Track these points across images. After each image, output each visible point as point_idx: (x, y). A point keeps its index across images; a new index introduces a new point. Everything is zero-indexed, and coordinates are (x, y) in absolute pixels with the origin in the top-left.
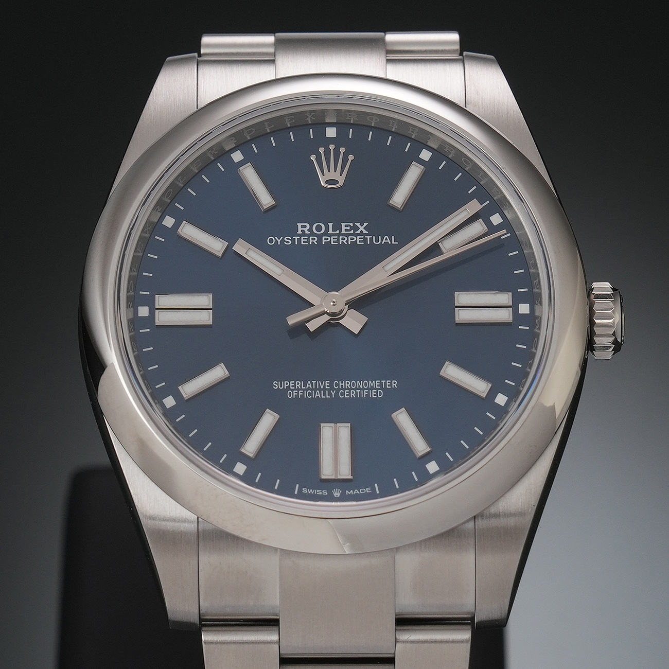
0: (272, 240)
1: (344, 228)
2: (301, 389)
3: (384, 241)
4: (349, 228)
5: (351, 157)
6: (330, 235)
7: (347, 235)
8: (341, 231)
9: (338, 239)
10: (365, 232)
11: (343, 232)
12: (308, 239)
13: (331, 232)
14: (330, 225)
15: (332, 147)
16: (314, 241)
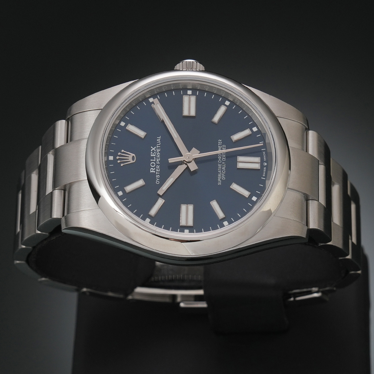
0: (157, 182)
1: (153, 155)
2: (221, 175)
3: (159, 141)
4: (153, 154)
5: (123, 151)
6: (156, 160)
7: (156, 154)
8: (154, 157)
9: (158, 158)
10: (155, 148)
11: (155, 156)
12: (157, 169)
13: (155, 160)
14: (151, 160)
15: (118, 158)
16: (158, 166)
